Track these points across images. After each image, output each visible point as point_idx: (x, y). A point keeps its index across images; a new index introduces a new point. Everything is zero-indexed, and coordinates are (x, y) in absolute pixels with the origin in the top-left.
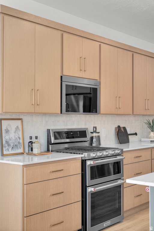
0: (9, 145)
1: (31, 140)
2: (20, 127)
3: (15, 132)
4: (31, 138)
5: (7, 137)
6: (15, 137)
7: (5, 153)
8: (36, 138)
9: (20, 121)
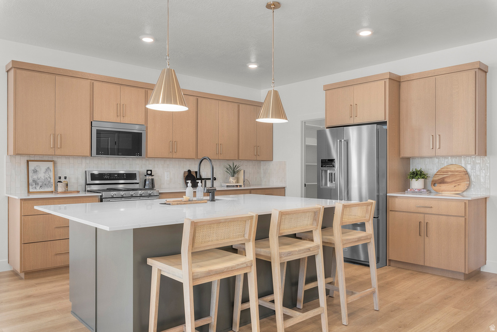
0: (36, 184)
1: (59, 180)
2: (52, 168)
3: (45, 173)
4: (60, 178)
5: (35, 177)
6: (44, 177)
7: (31, 190)
8: (65, 178)
9: (52, 163)
